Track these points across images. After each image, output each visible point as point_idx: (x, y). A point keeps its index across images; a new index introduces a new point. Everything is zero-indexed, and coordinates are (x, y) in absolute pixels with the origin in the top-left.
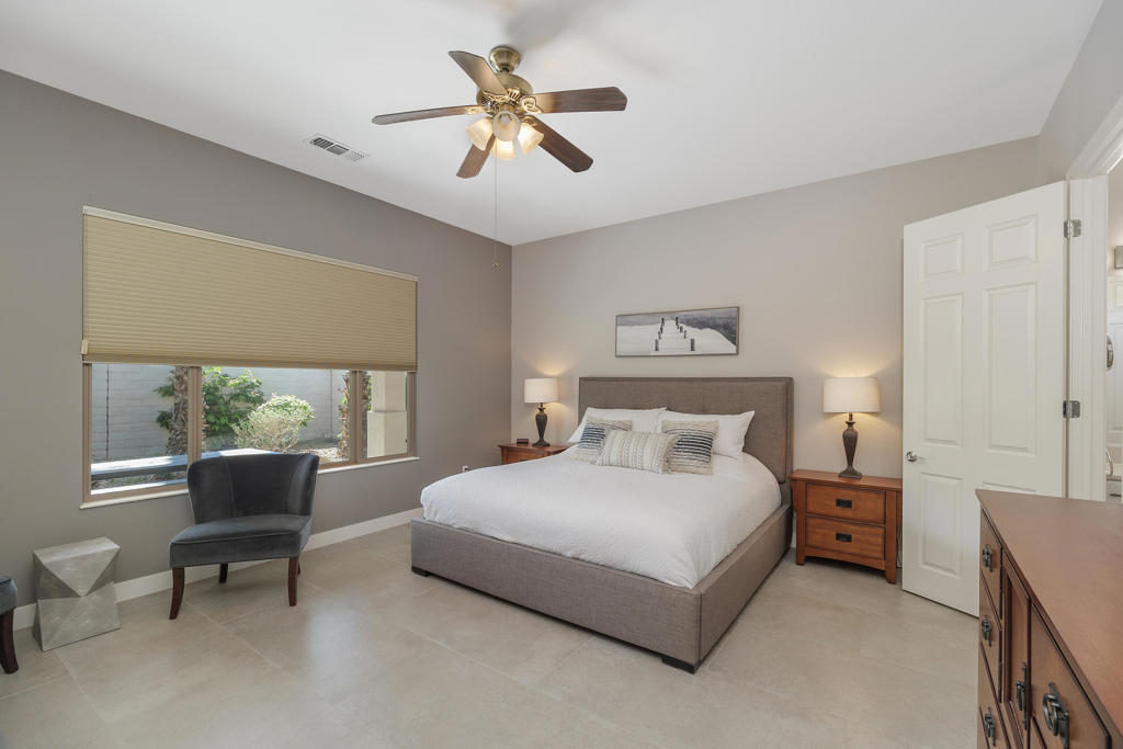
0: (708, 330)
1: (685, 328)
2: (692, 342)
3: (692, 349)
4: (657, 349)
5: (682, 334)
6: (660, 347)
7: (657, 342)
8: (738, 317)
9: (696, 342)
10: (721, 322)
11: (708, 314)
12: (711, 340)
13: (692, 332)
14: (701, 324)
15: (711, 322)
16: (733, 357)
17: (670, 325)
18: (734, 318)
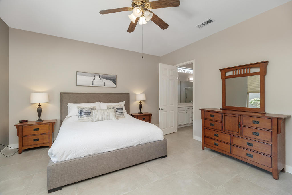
0: (109, 80)
1: (102, 79)
2: (104, 83)
3: (104, 85)
4: (93, 84)
5: (101, 81)
6: (94, 83)
7: (93, 82)
8: (116, 78)
9: (105, 83)
10: (112, 79)
11: (109, 76)
12: (109, 83)
13: (104, 80)
14: (107, 78)
15: (110, 78)
16: (115, 88)
17: (97, 78)
18: (115, 78)
